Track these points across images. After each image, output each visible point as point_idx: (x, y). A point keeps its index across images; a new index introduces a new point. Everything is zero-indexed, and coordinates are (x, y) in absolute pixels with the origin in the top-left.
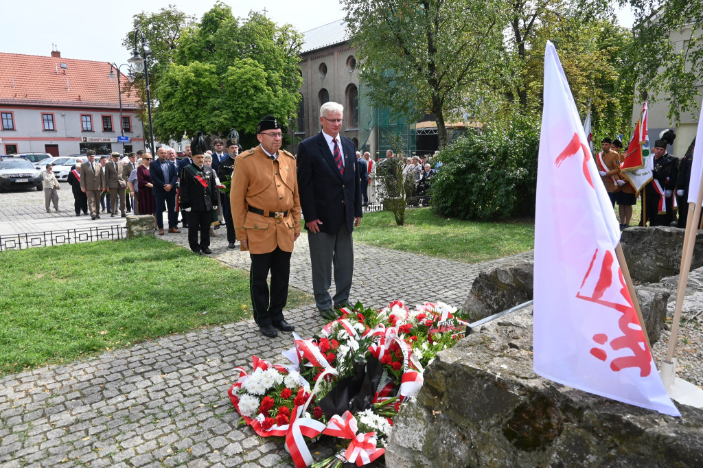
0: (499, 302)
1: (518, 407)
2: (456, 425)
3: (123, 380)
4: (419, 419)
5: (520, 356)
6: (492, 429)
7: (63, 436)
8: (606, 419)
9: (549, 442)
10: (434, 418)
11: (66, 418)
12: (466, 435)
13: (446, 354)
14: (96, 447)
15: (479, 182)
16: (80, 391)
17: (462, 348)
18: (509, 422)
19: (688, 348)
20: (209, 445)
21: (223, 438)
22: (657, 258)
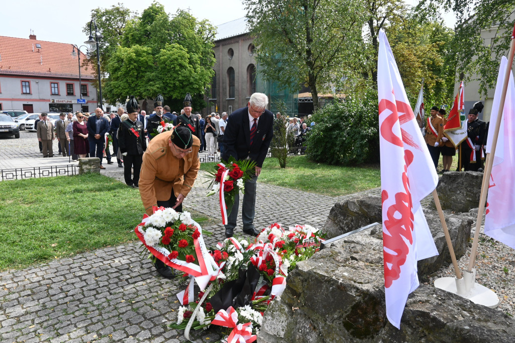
0: (349, 225)
1: (355, 305)
2: (309, 318)
3: (65, 281)
4: (282, 313)
5: (358, 266)
6: (335, 321)
7: (14, 324)
8: (419, 315)
9: (377, 332)
10: (293, 313)
11: (19, 310)
12: (316, 326)
13: (303, 265)
14: (39, 333)
15: (341, 137)
16: (31, 289)
17: (316, 259)
18: (348, 316)
19: (486, 261)
20: (126, 332)
21: (137, 326)
22: (467, 194)
